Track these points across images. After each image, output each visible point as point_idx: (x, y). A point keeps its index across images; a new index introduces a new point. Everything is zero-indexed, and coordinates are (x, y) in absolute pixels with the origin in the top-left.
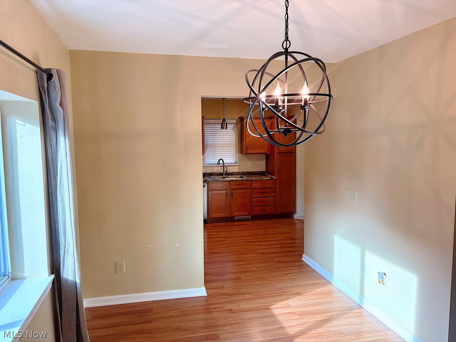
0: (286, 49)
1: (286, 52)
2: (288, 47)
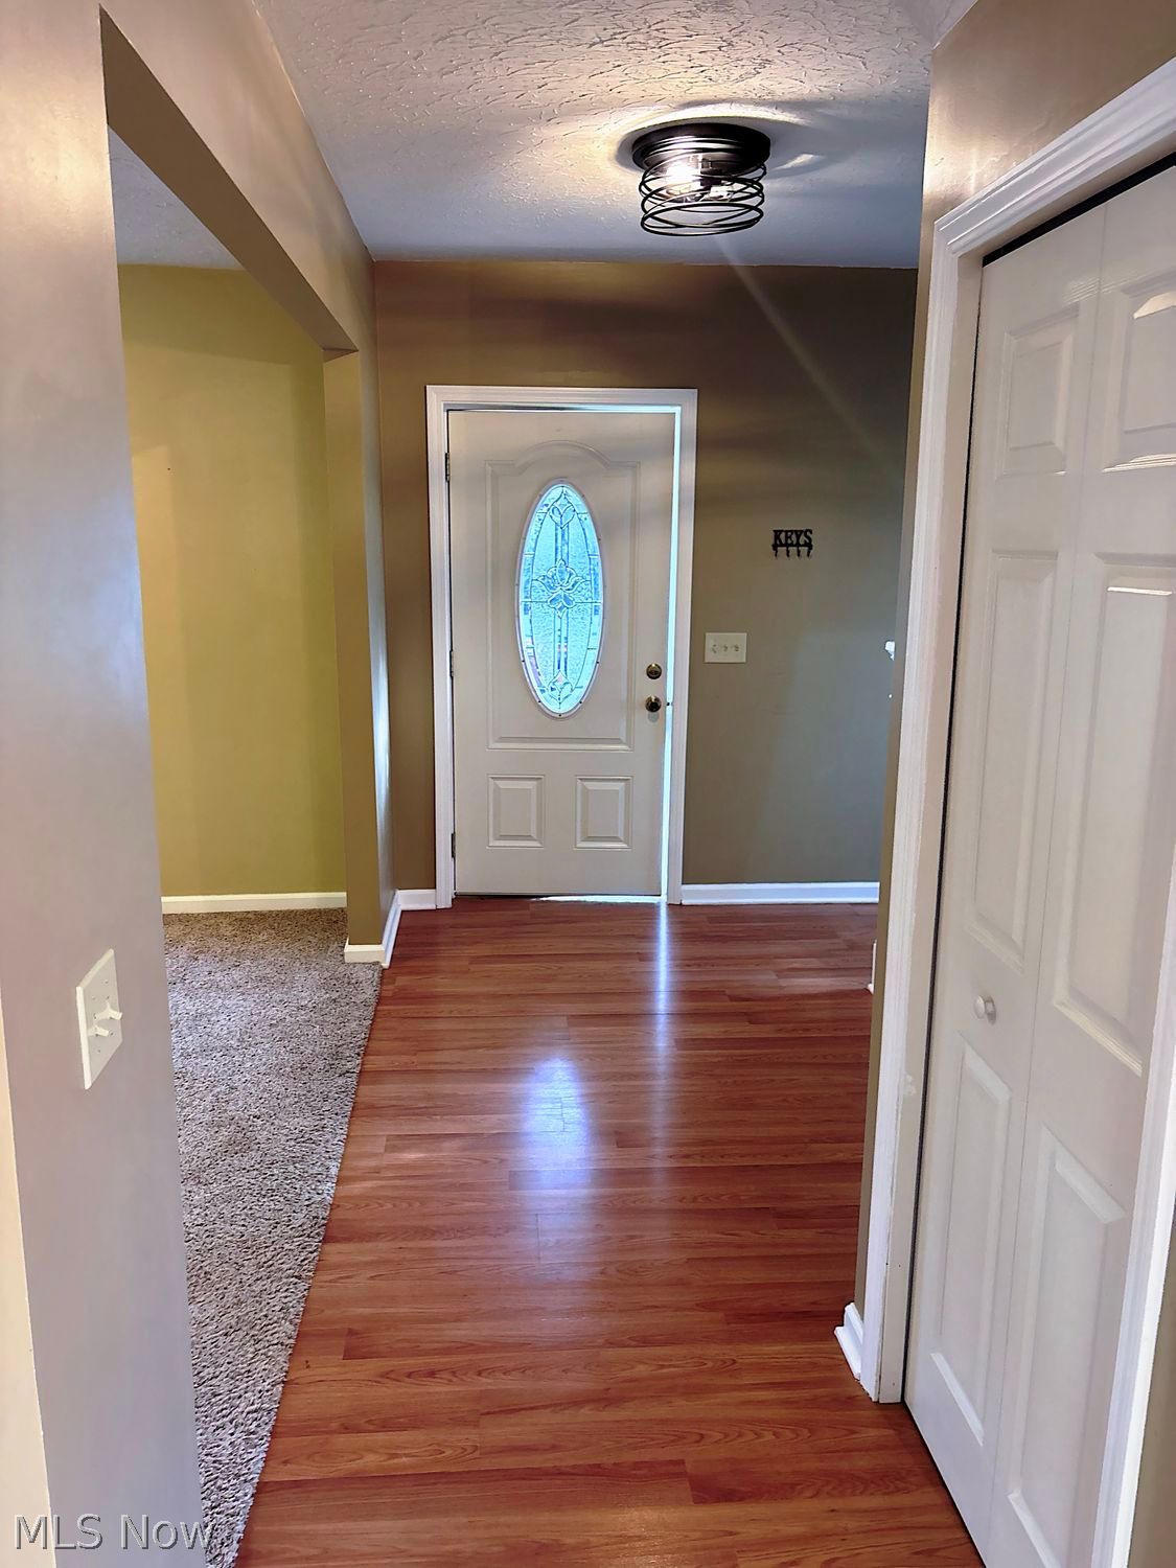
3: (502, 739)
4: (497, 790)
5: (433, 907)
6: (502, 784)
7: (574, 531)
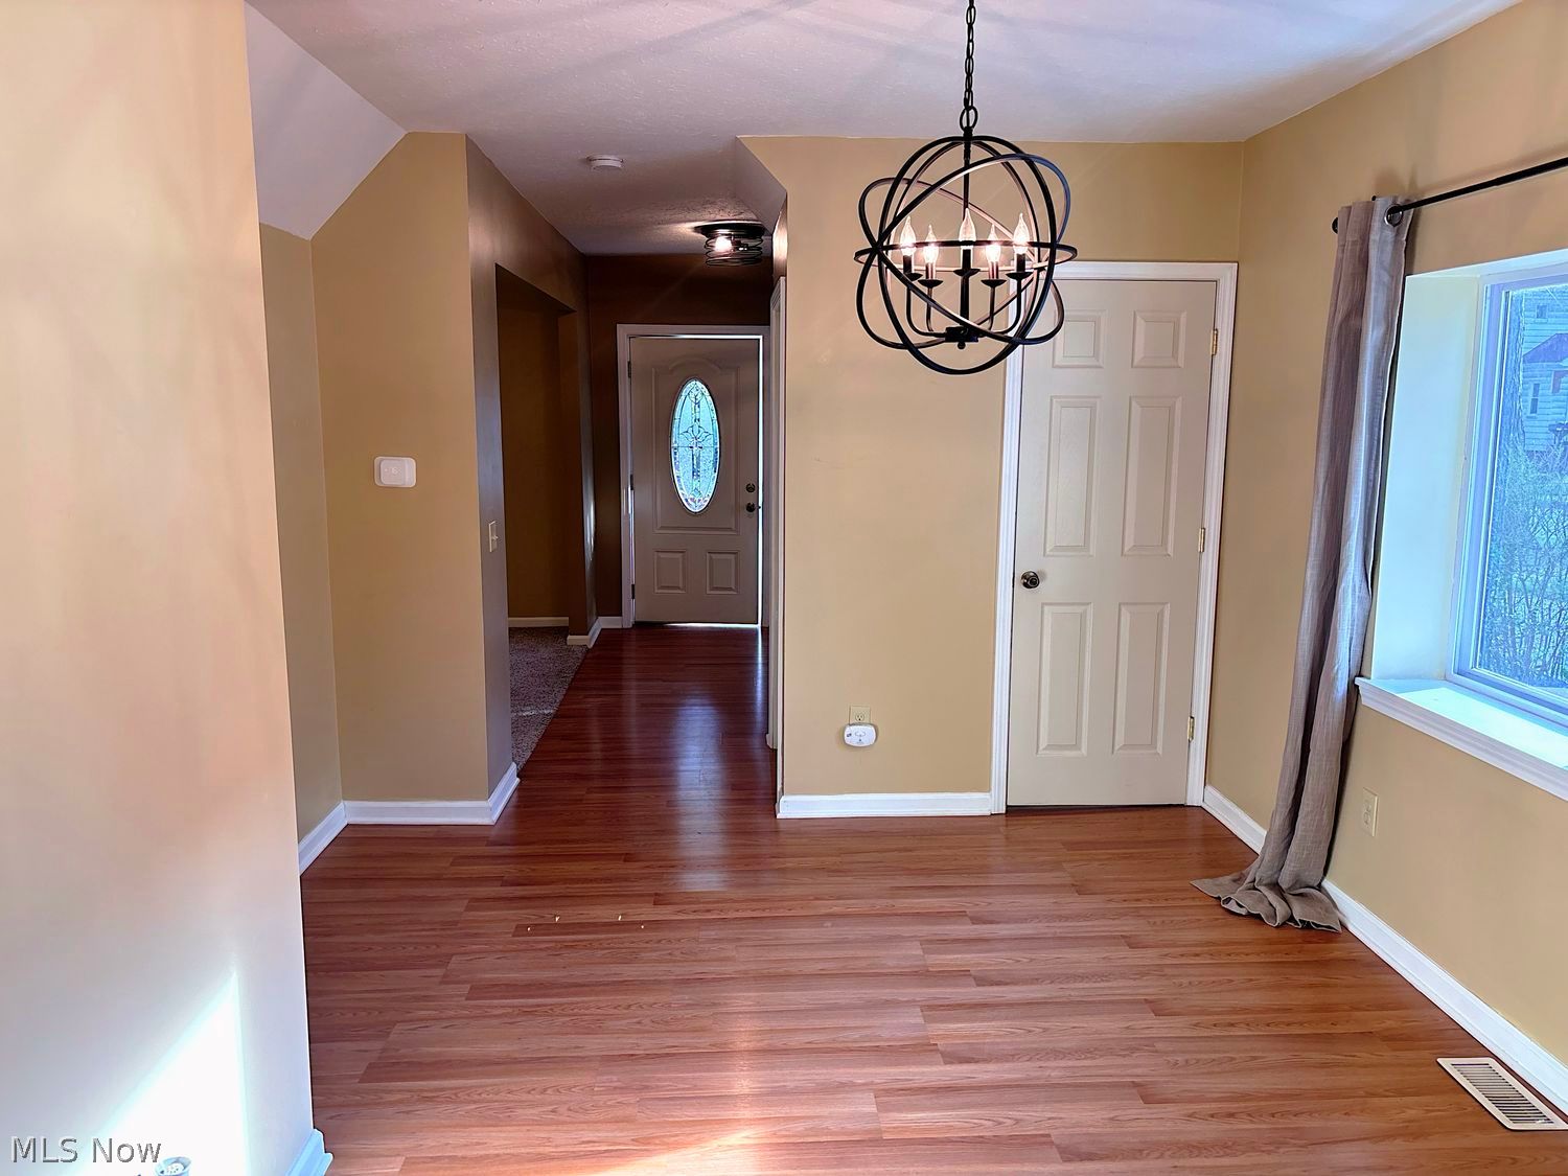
0: (968, 130)
1: (968, 138)
2: (971, 125)
3: (662, 528)
4: (659, 558)
5: (620, 627)
6: (662, 555)
7: (703, 403)
